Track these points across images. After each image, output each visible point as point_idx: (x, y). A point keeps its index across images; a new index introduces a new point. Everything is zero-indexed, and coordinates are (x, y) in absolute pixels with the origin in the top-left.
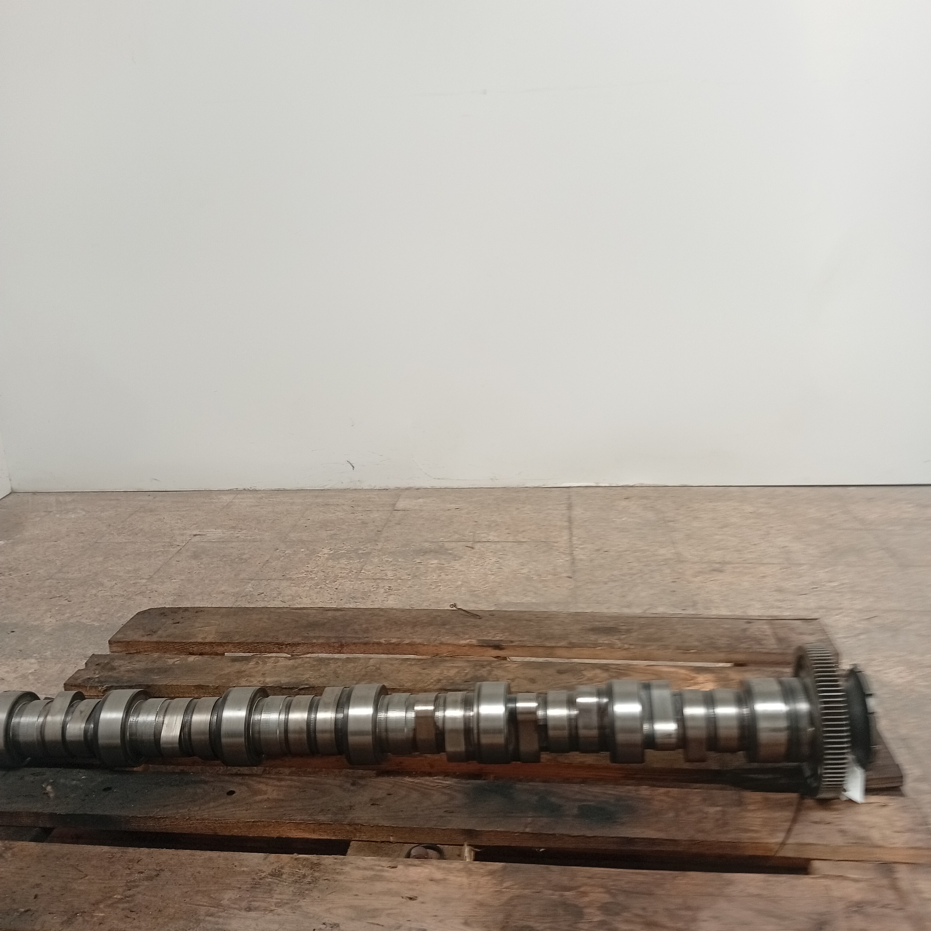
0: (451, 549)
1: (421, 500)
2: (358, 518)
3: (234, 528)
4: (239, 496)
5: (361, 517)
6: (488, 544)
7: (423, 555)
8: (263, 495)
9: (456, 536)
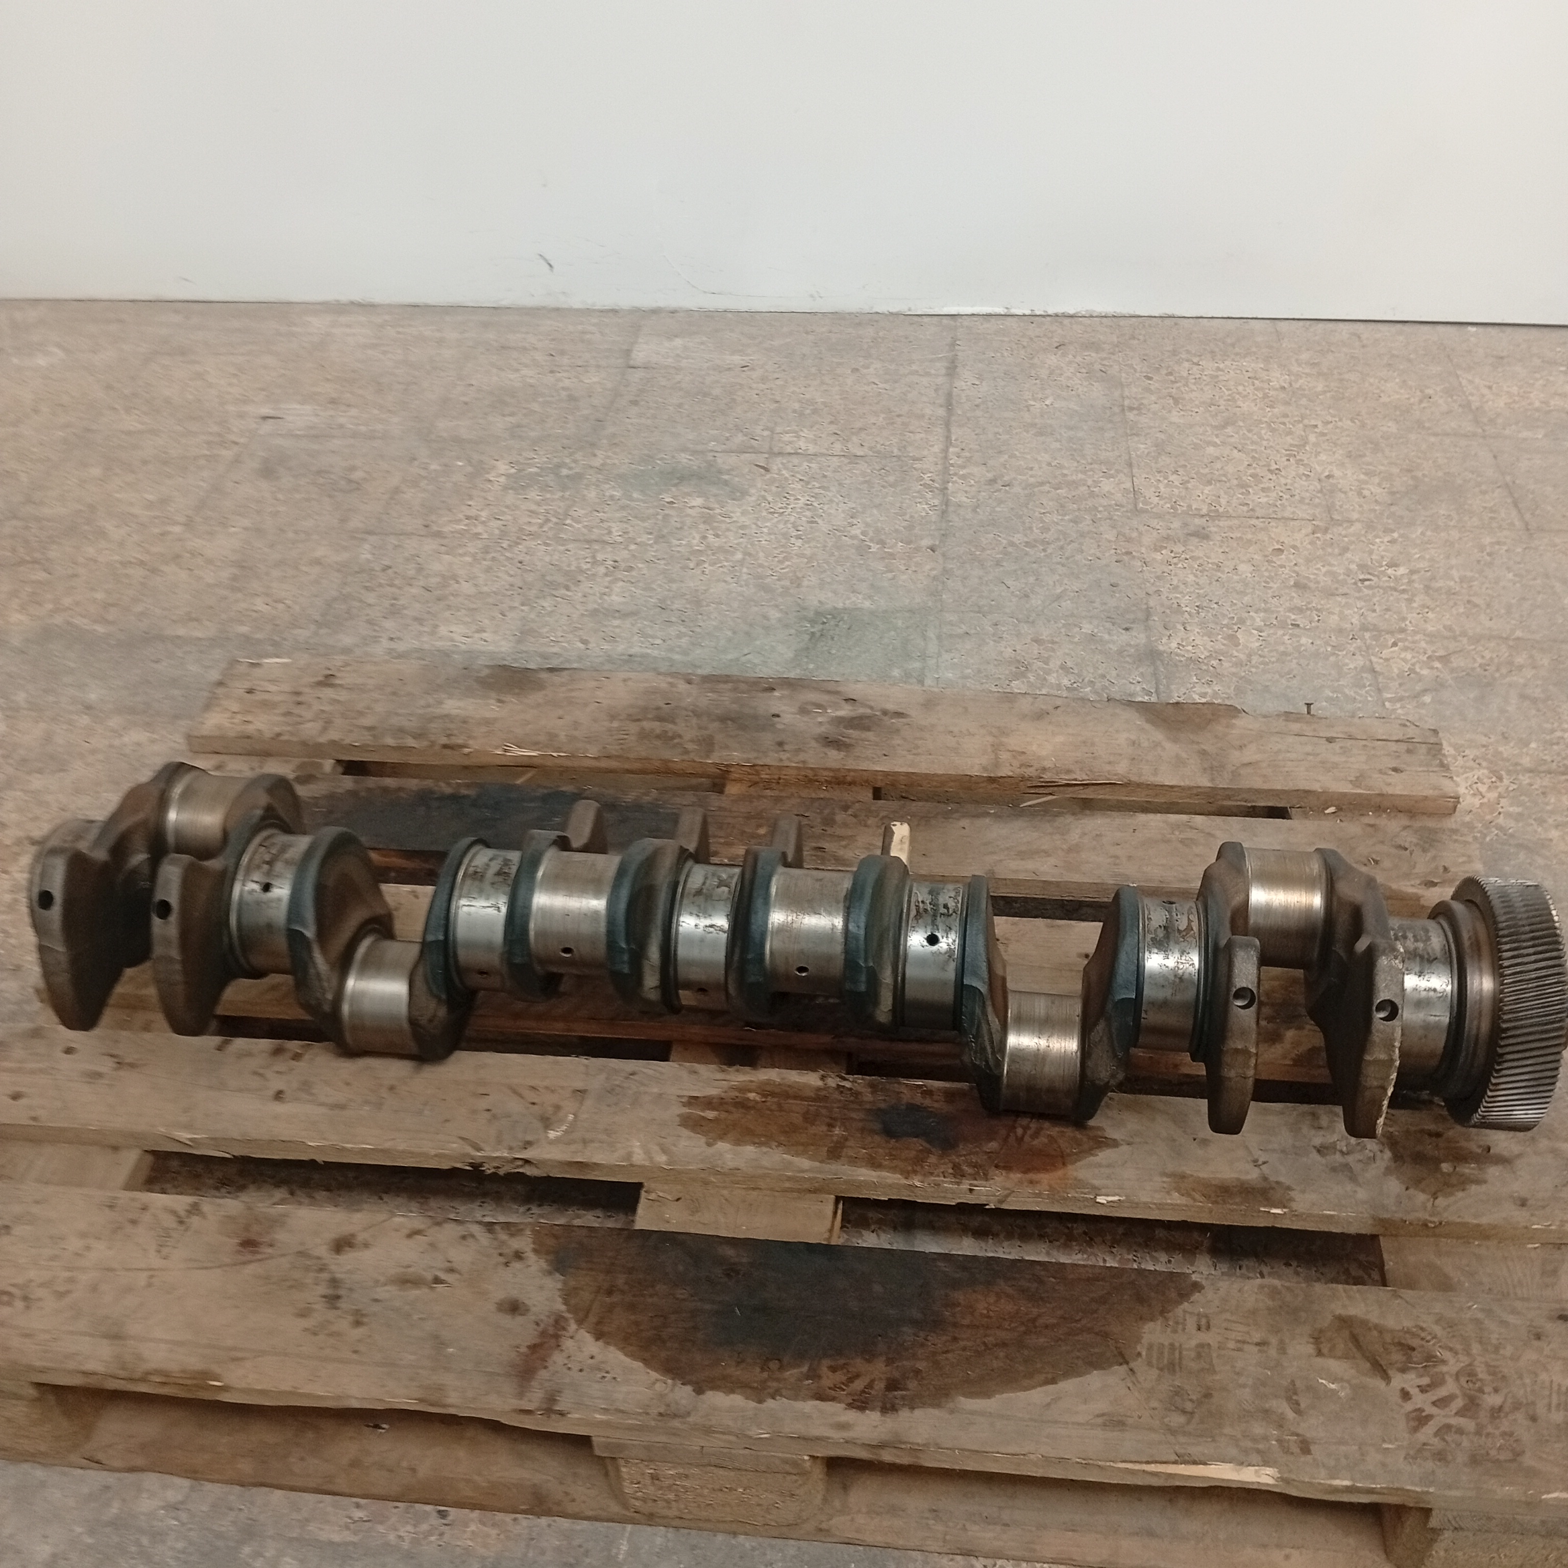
0: (728, 472)
1: (678, 342)
2: (561, 385)
3: (333, 401)
4: (343, 319)
5: (567, 383)
6: (795, 460)
7: (675, 485)
8: (387, 317)
9: (739, 438)
